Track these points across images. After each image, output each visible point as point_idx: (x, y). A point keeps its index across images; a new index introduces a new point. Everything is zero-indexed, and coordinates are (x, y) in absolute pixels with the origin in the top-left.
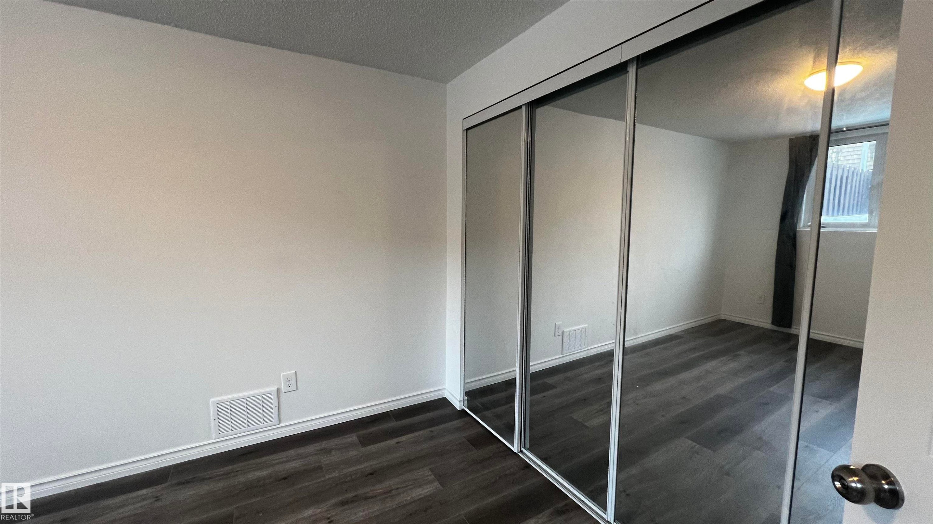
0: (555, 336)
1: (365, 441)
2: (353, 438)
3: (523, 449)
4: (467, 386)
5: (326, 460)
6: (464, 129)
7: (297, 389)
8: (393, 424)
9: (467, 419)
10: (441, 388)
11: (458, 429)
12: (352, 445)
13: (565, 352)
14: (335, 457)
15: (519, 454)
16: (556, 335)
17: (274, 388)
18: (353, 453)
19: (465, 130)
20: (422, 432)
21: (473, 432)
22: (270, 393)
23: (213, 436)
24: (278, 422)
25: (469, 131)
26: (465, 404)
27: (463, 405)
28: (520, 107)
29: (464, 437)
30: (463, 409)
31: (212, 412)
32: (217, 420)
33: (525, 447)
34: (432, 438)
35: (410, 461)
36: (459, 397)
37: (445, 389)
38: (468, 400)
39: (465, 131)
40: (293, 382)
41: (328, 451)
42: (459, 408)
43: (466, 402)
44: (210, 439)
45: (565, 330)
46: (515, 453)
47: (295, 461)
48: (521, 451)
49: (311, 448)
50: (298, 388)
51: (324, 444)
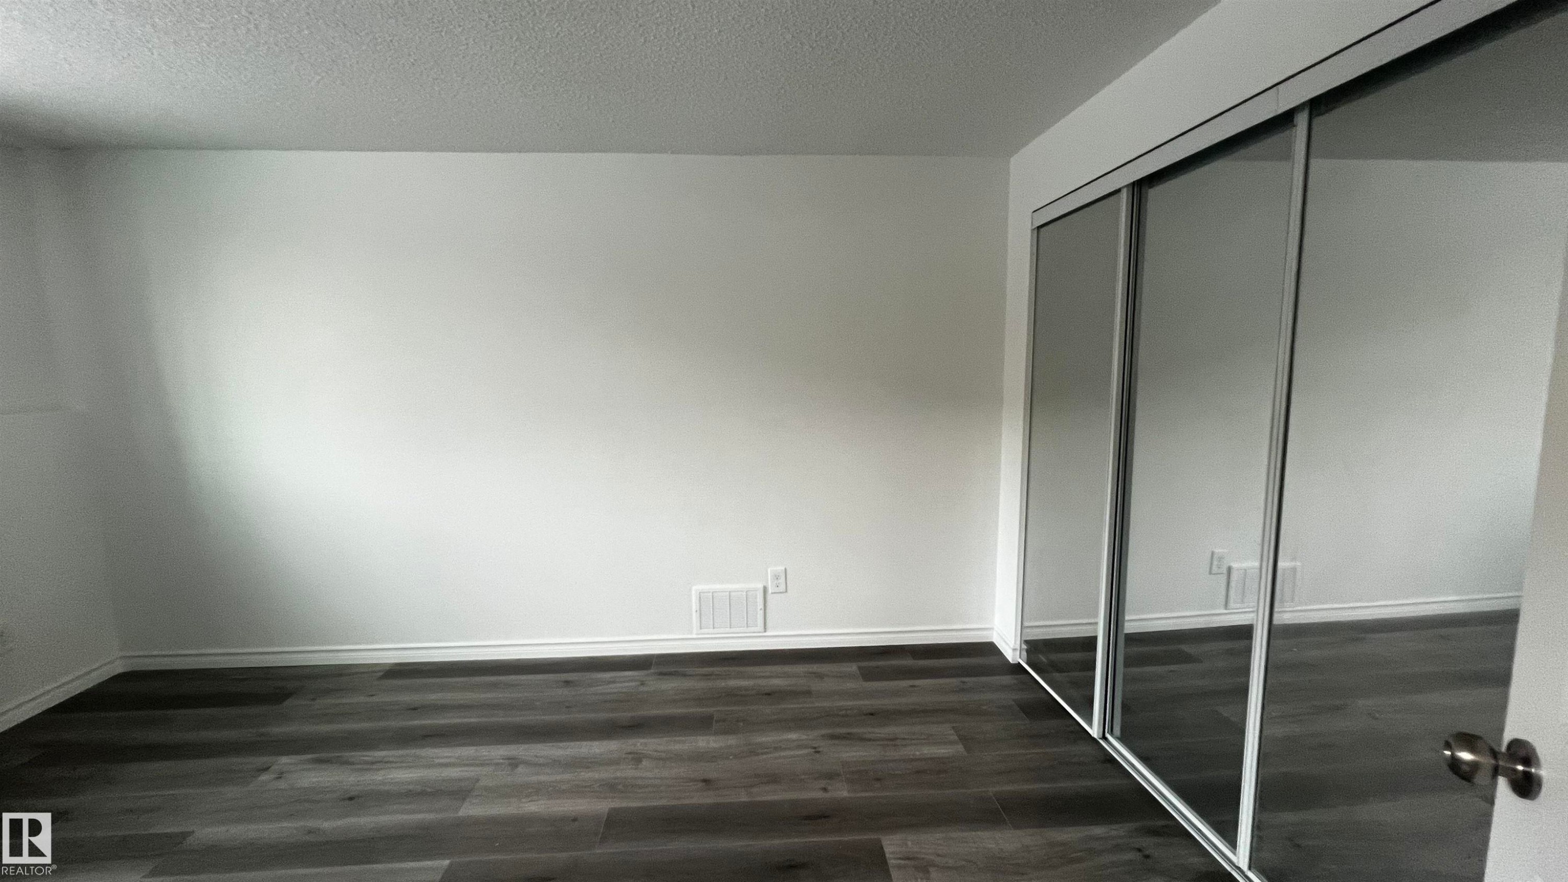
0: (1210, 573)
1: (868, 675)
2: (852, 668)
3: (1108, 736)
4: (1025, 631)
5: (816, 686)
6: (1033, 228)
7: (786, 591)
8: (909, 662)
9: (1023, 677)
10: (987, 626)
11: (1004, 688)
12: (850, 676)
13: (1232, 604)
14: (828, 685)
15: (1101, 742)
16: (1213, 572)
17: (760, 586)
18: (850, 685)
19: (1035, 228)
20: (947, 680)
21: (1027, 696)
22: (756, 590)
23: (695, 631)
24: (763, 630)
25: (1042, 230)
26: (1022, 656)
27: (1019, 657)
28: (1118, 191)
29: (1014, 700)
30: (1019, 663)
31: (694, 599)
32: (698, 611)
33: (1112, 733)
34: (962, 690)
35: (925, 712)
36: (1013, 642)
37: (992, 629)
38: (1027, 651)
39: (1036, 232)
40: (782, 580)
41: (820, 676)
42: (1013, 660)
43: (1024, 653)
44: (691, 633)
45: (1235, 565)
46: (1094, 739)
47: (781, 679)
48: (1104, 738)
49: (801, 669)
50: (788, 590)
51: (815, 668)
